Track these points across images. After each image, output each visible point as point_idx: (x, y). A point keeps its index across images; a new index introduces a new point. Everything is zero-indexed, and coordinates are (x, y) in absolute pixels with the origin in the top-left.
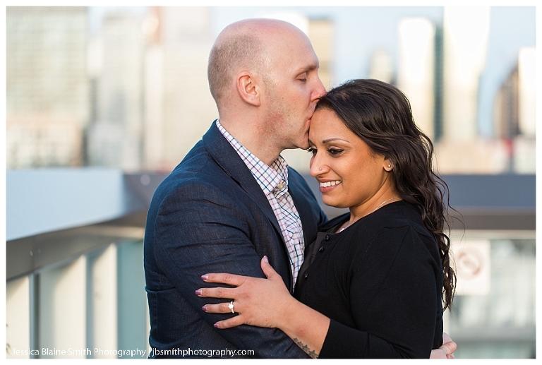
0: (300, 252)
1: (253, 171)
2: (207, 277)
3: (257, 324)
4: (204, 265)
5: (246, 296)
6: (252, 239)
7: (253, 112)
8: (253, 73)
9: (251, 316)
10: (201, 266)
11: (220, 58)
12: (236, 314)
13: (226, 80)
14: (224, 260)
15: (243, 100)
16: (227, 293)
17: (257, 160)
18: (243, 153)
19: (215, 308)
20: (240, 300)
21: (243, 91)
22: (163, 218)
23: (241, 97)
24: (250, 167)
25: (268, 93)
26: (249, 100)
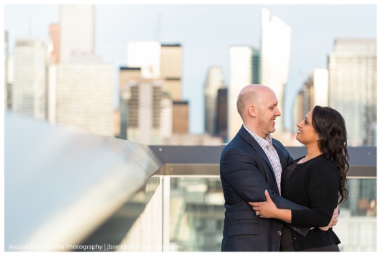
0: (280, 178)
1: (257, 141)
6: (257, 167)
7: (254, 119)
8: (254, 106)
11: (242, 98)
13: (244, 107)
15: (250, 115)
17: (258, 136)
18: (253, 134)
21: (250, 111)
22: (224, 162)
23: (249, 114)
24: (256, 139)
25: (259, 113)
26: (252, 115)
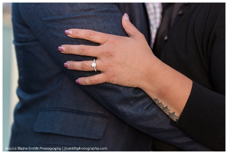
2: (71, 32)
3: (119, 83)
4: (66, 19)
5: (109, 55)
9: (114, 76)
10: (63, 19)
12: (99, 72)
14: (86, 14)
16: (90, 50)
19: (77, 65)
20: (103, 58)
